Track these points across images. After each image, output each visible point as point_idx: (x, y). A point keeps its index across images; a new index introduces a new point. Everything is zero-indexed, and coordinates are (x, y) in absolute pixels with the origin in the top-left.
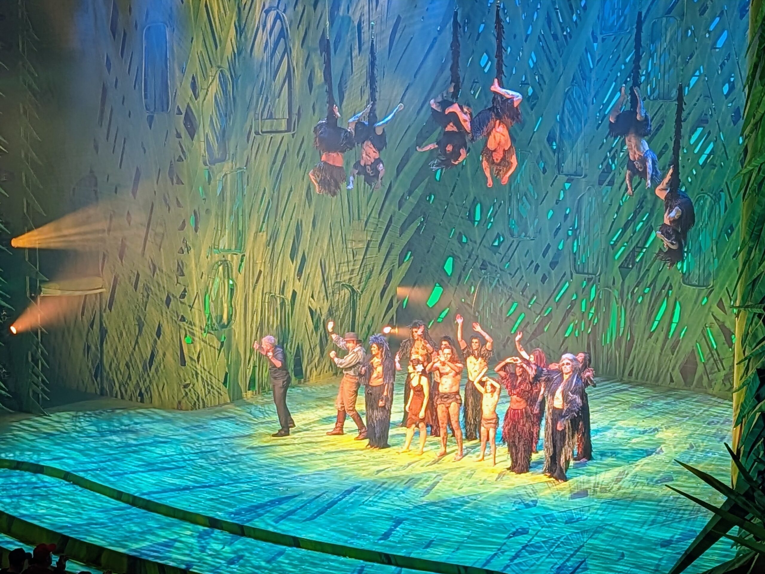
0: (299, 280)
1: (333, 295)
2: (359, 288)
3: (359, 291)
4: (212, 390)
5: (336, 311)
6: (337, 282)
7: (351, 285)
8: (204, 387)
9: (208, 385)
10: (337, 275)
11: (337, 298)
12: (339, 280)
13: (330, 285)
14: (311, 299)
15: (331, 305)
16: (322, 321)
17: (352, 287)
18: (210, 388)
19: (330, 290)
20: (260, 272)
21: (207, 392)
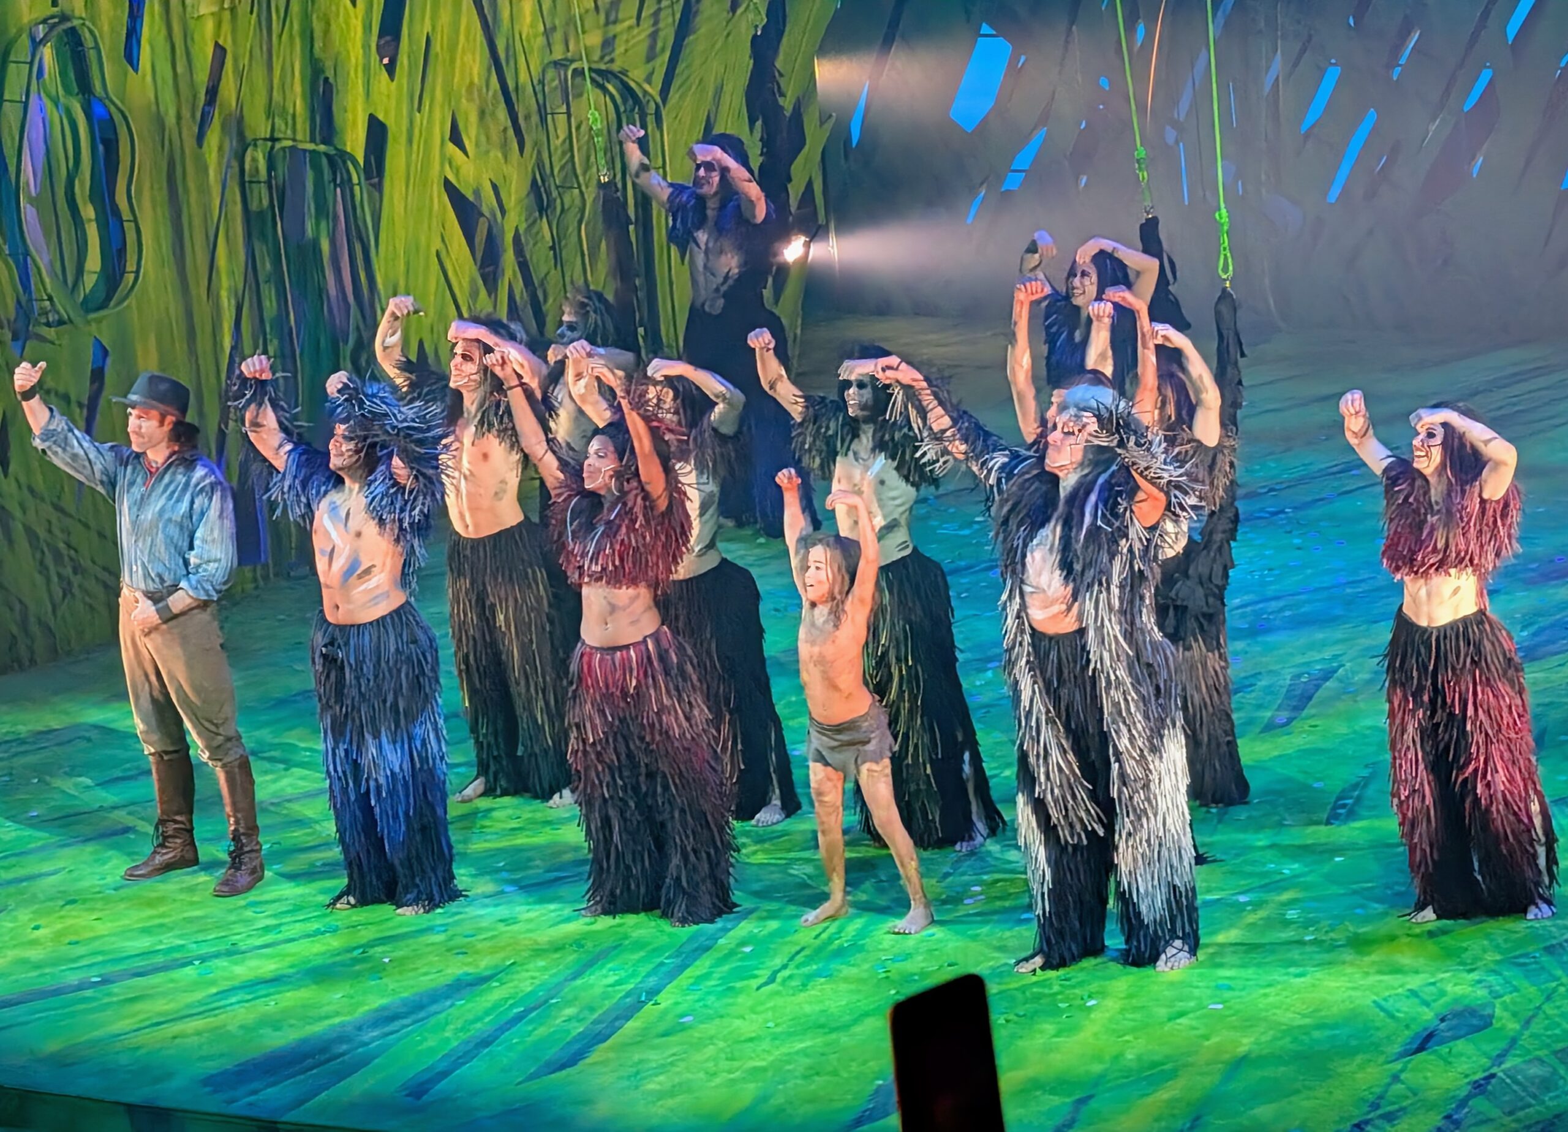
0: (391, 69)
1: (543, 120)
2: (649, 80)
3: (654, 90)
4: (76, 580)
5: (563, 188)
6: (556, 64)
7: (616, 67)
8: (43, 567)
9: (58, 556)
10: (548, 33)
11: (562, 134)
12: (558, 55)
13: (523, 77)
14: (451, 147)
15: (540, 165)
16: (509, 237)
17: (619, 78)
18: (68, 571)
19: (527, 104)
20: (220, 51)
21: (58, 592)
